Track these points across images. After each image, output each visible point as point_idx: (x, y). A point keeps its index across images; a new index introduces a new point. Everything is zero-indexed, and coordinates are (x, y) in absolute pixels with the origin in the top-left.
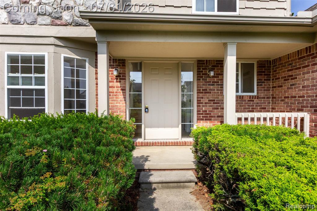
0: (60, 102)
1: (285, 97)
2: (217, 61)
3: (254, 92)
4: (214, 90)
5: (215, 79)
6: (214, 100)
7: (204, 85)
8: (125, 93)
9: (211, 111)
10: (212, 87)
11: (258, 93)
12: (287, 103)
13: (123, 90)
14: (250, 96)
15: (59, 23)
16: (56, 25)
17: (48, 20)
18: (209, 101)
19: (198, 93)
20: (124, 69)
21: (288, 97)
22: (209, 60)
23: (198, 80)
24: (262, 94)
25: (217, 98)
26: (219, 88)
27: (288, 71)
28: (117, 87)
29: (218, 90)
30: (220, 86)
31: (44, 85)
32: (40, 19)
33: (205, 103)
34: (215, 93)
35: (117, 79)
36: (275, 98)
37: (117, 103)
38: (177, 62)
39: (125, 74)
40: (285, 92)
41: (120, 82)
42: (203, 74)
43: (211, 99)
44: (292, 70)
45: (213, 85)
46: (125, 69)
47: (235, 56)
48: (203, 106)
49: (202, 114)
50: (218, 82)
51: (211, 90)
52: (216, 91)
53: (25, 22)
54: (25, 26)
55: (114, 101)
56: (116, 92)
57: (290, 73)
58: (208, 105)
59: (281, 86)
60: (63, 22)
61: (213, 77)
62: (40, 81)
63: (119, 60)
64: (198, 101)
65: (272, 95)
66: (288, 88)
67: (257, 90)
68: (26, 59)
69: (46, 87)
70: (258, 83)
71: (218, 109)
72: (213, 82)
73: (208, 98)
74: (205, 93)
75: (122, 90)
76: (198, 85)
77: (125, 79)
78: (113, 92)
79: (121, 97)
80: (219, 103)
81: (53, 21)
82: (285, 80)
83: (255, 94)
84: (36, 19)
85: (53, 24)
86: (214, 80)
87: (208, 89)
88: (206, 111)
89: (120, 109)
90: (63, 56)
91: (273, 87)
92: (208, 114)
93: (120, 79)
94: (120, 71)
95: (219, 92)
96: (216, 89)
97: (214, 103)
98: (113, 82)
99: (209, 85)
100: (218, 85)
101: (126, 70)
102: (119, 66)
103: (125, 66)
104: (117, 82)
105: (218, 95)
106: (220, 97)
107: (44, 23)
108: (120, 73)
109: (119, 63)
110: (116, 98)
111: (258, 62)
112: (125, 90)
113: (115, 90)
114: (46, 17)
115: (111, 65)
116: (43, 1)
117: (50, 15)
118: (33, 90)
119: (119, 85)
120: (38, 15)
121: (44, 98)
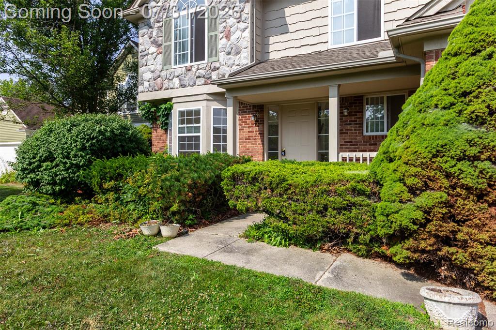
0: (210, 146)
2: (355, 97)
4: (352, 130)
5: (353, 117)
6: (352, 142)
8: (263, 136)
10: (349, 127)
13: (262, 134)
15: (209, 82)
16: (208, 84)
17: (203, 81)
18: (345, 142)
20: (262, 115)
22: (346, 97)
25: (355, 139)
26: (357, 127)
28: (256, 131)
30: (358, 125)
31: (199, 132)
32: (198, 81)
33: (341, 145)
34: (352, 133)
35: (256, 124)
37: (256, 146)
38: (313, 102)
39: (263, 118)
41: (258, 126)
45: (350, 124)
46: (263, 113)
47: (336, 97)
50: (356, 121)
51: (348, 130)
52: (353, 131)
53: (189, 84)
54: (189, 87)
55: (253, 144)
56: (255, 136)
58: (344, 147)
60: (212, 81)
61: (350, 115)
62: (197, 129)
63: (258, 106)
68: (189, 113)
69: (201, 134)
72: (350, 121)
74: (341, 134)
75: (260, 134)
77: (263, 124)
78: (253, 137)
79: (259, 141)
80: (357, 145)
81: (205, 82)
84: (195, 82)
85: (206, 84)
86: (351, 118)
87: (344, 129)
89: (258, 152)
90: (212, 107)
93: (258, 124)
94: (259, 116)
95: (358, 132)
96: (353, 129)
97: (350, 145)
98: (253, 127)
99: (346, 124)
100: (357, 124)
101: (264, 115)
102: (258, 111)
103: (263, 111)
104: (256, 126)
105: (356, 136)
106: (358, 138)
107: (200, 83)
108: (259, 118)
109: (258, 109)
110: (255, 142)
112: (263, 134)
113: (254, 134)
114: (201, 79)
115: (251, 112)
116: (200, 67)
117: (204, 77)
118: (193, 137)
119: (258, 130)
120: (197, 78)
121: (200, 143)
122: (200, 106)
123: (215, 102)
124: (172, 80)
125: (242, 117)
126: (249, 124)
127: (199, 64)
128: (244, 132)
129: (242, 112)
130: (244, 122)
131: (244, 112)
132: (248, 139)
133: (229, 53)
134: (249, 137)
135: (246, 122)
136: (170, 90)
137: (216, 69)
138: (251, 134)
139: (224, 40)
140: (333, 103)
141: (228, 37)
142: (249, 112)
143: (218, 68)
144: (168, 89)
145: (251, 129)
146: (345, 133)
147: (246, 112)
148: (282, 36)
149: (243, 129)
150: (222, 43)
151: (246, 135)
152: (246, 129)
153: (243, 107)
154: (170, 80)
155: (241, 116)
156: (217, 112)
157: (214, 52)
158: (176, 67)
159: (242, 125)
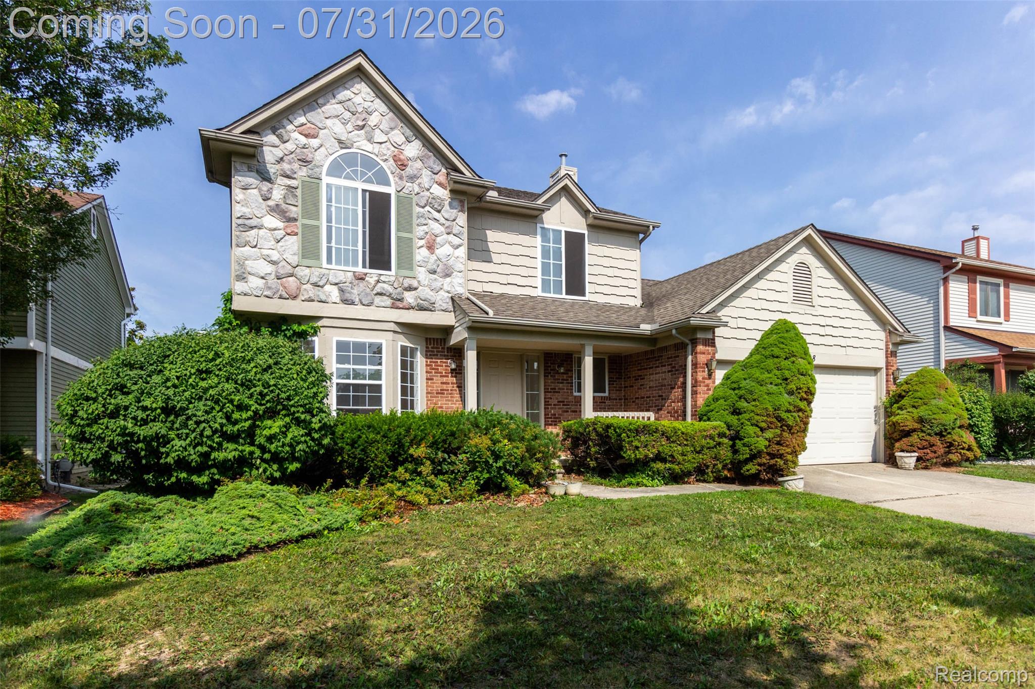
1: (636, 398)
2: (566, 354)
3: (605, 392)
4: (564, 389)
5: (565, 376)
6: (564, 402)
7: (552, 383)
9: (561, 415)
11: (609, 393)
12: (638, 404)
13: (461, 387)
14: (602, 397)
15: (401, 306)
16: (396, 308)
17: (389, 302)
18: (558, 402)
19: (545, 392)
21: (638, 398)
22: (558, 353)
23: (545, 376)
24: (614, 395)
25: (567, 399)
26: (568, 386)
27: (638, 370)
28: (452, 383)
29: (567, 389)
31: (381, 379)
32: (378, 300)
33: (554, 405)
34: (564, 392)
35: (452, 373)
36: (627, 399)
37: (452, 404)
40: (636, 392)
41: (456, 377)
42: (551, 370)
43: (560, 400)
44: (640, 370)
45: (562, 383)
48: (552, 408)
49: (551, 418)
50: (568, 380)
51: (559, 389)
53: (360, 301)
54: (361, 306)
55: (449, 401)
56: (451, 390)
57: (640, 373)
58: (557, 407)
59: (632, 386)
60: (405, 304)
61: (562, 373)
62: (377, 375)
64: (545, 402)
65: (624, 396)
66: (638, 389)
67: (609, 390)
68: (359, 347)
69: (383, 382)
70: (609, 381)
71: (568, 412)
72: (562, 380)
73: (557, 399)
74: (554, 392)
75: (458, 387)
76: (545, 383)
78: (448, 390)
79: (457, 396)
80: (569, 405)
81: (393, 304)
82: (636, 380)
83: (607, 394)
84: (373, 300)
85: (394, 307)
86: (563, 377)
87: (556, 388)
88: (555, 415)
90: (400, 343)
91: (625, 387)
92: (557, 418)
93: (456, 373)
97: (563, 405)
98: (448, 376)
99: (558, 383)
100: (568, 383)
102: (455, 356)
104: (452, 377)
105: (568, 396)
106: (570, 398)
107: (383, 304)
108: (457, 366)
109: (454, 352)
110: (451, 397)
111: (609, 357)
113: (450, 387)
114: (385, 297)
115: (445, 356)
116: (382, 278)
117: (390, 296)
118: (365, 385)
119: (455, 381)
120: (376, 294)
121: (381, 396)
122: (384, 340)
123: (401, 336)
124: (322, 287)
125: (430, 362)
126: (442, 373)
127: (381, 275)
128: (434, 383)
129: (430, 355)
130: (433, 369)
131: (434, 355)
132: (441, 392)
133: (434, 272)
134: (441, 390)
135: (438, 369)
136: (316, 303)
137: (410, 289)
138: (445, 387)
139: (424, 252)
140: (588, 362)
141: (431, 248)
142: (441, 355)
143: (416, 289)
144: (313, 301)
145: (445, 379)
146: (557, 392)
147: (437, 355)
148: (484, 263)
149: (432, 379)
150: (421, 254)
151: (437, 387)
152: (438, 380)
153: (432, 348)
154: (318, 286)
155: (429, 360)
156: (404, 350)
157: (407, 262)
158: (329, 266)
159: (431, 373)
